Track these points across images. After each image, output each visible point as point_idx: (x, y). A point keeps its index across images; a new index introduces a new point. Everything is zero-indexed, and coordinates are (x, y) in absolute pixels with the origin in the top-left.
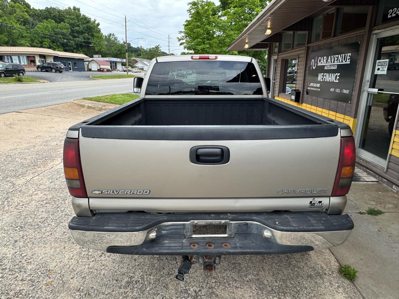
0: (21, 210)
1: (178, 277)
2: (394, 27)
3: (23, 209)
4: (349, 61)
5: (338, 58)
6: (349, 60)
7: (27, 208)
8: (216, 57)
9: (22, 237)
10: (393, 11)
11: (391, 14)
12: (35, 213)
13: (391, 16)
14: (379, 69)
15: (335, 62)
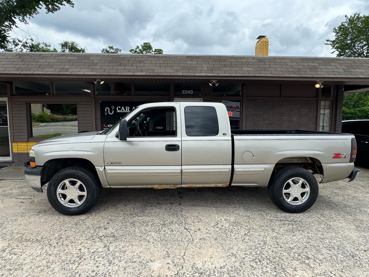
0: (339, 272)
3: (336, 272)
7: (331, 269)
13: (184, 93)
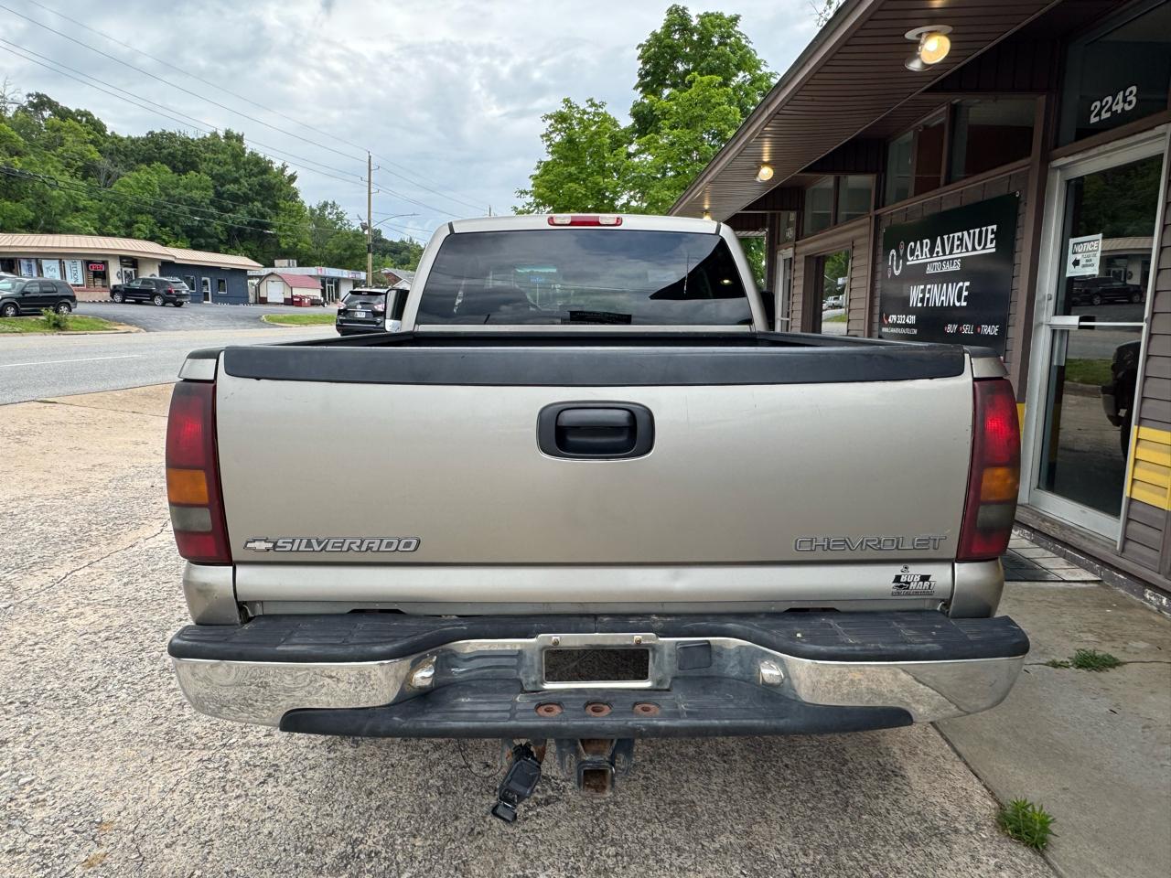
0: (29, 658)
1: (500, 810)
2: (1108, 147)
3: (34, 655)
4: (993, 245)
5: (961, 240)
6: (991, 243)
7: (48, 653)
8: (618, 218)
9: (24, 732)
10: (1104, 104)
11: (1099, 114)
12: (71, 666)
13: (1097, 119)
14: (1076, 263)
15: (955, 251)
